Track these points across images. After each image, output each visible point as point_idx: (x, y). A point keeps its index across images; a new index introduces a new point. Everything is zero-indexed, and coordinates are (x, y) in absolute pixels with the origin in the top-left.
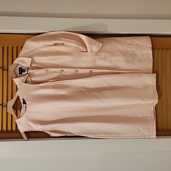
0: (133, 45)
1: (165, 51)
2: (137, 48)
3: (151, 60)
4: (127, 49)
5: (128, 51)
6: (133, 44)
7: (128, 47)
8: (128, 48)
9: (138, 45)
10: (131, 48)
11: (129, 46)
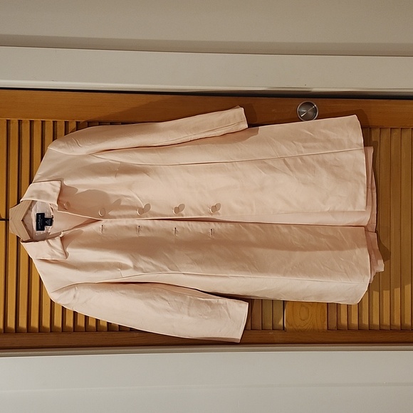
0: (315, 140)
1: (396, 133)
2: (325, 148)
3: (362, 176)
4: (302, 152)
5: (304, 157)
6: (316, 137)
7: (304, 147)
8: (303, 150)
9: (329, 140)
10: (311, 148)
11: (307, 144)
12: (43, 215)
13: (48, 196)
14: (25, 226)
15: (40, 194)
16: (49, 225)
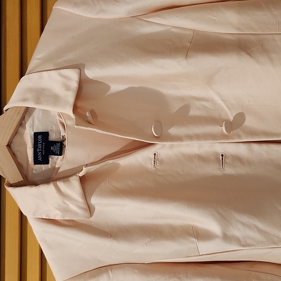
12: (45, 135)
13: (56, 99)
14: (14, 155)
15: (40, 94)
16: (57, 155)
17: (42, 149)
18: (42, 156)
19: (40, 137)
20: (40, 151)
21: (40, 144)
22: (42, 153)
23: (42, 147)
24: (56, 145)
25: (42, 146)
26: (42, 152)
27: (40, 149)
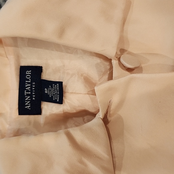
12: (38, 70)
16: (55, 102)
17: (31, 92)
18: (32, 102)
19: (28, 73)
20: (28, 95)
21: (28, 83)
22: (31, 98)
23: (31, 89)
24: (52, 87)
25: (31, 87)
26: (31, 95)
27: (28, 91)
